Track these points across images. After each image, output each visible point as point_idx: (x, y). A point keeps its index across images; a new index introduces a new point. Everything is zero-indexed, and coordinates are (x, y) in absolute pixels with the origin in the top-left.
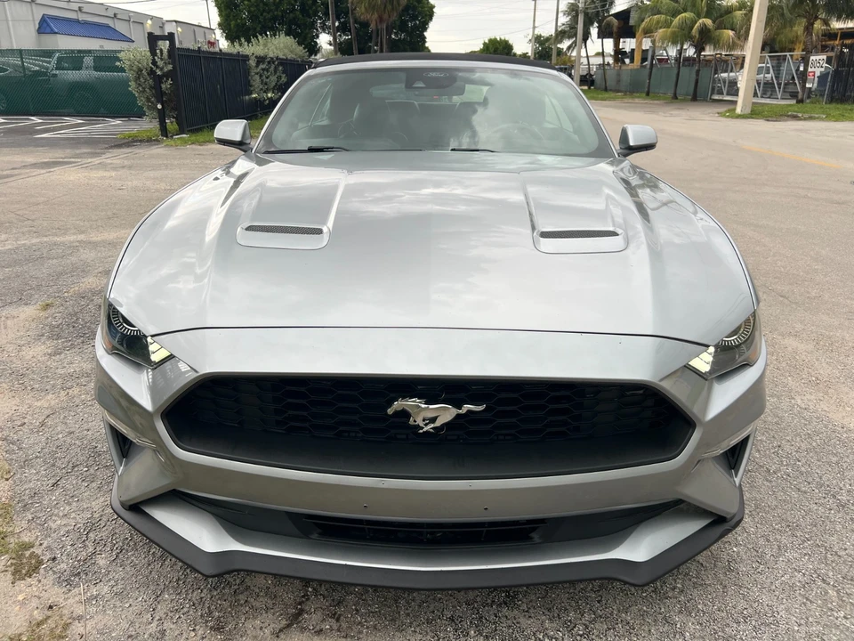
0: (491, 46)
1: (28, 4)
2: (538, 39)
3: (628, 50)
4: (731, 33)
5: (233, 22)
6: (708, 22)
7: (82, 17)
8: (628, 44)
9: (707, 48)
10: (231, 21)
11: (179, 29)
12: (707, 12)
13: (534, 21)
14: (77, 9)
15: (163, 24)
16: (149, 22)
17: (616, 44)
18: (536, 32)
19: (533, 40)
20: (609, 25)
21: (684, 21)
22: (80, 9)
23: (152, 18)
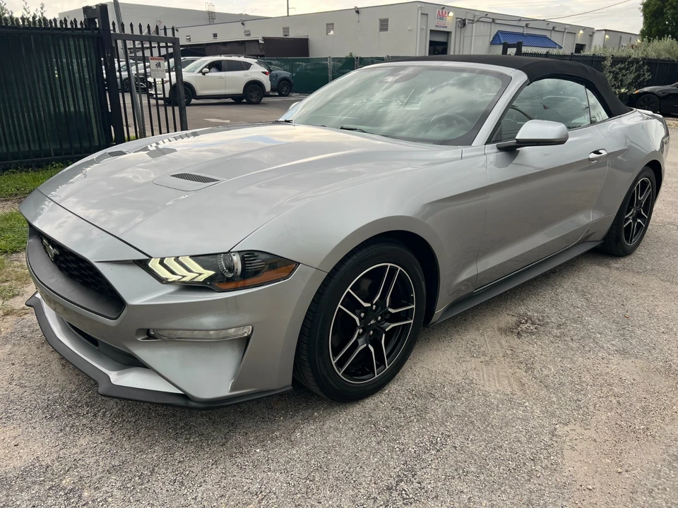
1: (489, 24)
5: (655, 28)
7: (526, 31)
10: (653, 27)
11: (607, 37)
14: (524, 25)
15: (593, 33)
16: (581, 32)
22: (527, 25)
23: (584, 29)
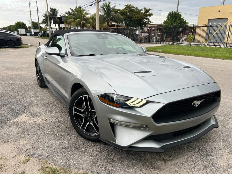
0: (18, 24)
2: (33, 23)
3: (62, 27)
4: (89, 24)
6: (84, 22)
8: (62, 26)
9: (84, 28)
12: (83, 19)
13: (31, 18)
17: (59, 26)
18: (32, 21)
19: (32, 23)
20: (56, 21)
21: (78, 21)
